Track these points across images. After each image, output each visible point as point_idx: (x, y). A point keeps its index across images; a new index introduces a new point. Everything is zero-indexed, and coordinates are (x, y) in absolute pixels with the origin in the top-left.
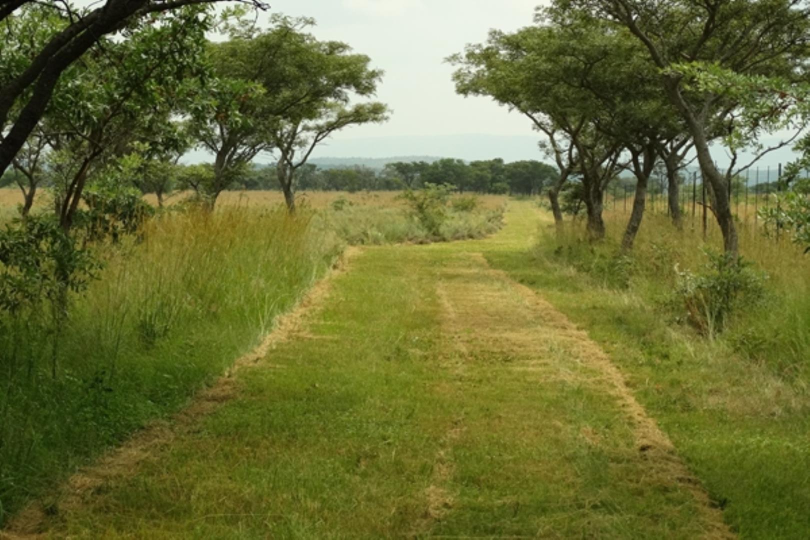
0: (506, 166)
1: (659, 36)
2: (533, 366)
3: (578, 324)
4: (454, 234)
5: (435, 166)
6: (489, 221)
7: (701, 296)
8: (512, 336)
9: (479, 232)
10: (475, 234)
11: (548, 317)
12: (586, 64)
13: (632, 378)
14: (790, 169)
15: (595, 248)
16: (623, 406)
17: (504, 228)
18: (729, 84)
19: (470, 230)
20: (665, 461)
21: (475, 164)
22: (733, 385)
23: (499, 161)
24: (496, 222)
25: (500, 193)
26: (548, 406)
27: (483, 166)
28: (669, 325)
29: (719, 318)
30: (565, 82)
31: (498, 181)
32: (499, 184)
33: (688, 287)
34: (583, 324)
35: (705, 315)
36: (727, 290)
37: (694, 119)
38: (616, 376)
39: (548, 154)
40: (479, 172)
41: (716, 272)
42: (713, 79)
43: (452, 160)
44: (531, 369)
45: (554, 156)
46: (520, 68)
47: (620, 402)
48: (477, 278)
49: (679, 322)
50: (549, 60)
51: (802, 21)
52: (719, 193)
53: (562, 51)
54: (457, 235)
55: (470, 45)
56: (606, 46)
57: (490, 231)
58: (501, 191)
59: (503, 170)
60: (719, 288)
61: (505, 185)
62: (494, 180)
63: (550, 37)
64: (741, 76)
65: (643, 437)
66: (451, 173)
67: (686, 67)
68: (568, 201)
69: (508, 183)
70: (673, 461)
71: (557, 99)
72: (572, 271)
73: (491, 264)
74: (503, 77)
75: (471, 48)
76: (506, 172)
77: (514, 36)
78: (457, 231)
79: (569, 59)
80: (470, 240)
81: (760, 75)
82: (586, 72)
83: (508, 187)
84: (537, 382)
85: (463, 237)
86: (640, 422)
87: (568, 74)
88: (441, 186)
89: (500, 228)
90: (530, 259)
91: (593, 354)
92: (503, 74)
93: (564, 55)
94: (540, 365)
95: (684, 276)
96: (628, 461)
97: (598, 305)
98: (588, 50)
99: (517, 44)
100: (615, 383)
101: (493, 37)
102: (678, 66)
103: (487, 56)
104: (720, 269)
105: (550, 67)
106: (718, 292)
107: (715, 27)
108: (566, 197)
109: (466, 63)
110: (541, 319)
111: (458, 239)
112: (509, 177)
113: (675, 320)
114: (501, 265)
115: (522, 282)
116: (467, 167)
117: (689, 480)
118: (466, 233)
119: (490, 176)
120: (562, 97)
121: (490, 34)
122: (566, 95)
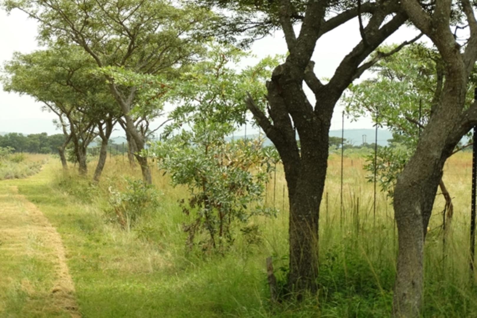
0: (49, 137)
1: (103, 53)
2: (13, 247)
3: (53, 224)
4: (6, 175)
5: (6, 137)
6: (31, 168)
7: (124, 206)
8: (10, 231)
9: (22, 175)
10: (19, 175)
11: (37, 220)
12: (69, 72)
13: (70, 252)
14: (167, 129)
15: (79, 181)
16: (57, 268)
17: (40, 172)
18: (131, 79)
19: (17, 173)
20: (64, 298)
21: (30, 136)
22: (131, 256)
23: (45, 134)
24: (35, 169)
25: (46, 153)
26: (10, 269)
27: (35, 137)
28: (106, 223)
29: (133, 218)
30: (57, 82)
31: (45, 146)
32: (45, 148)
33: (117, 201)
34: (56, 224)
35: (126, 217)
36: (139, 202)
37: (124, 103)
38: (60, 251)
39: (58, 127)
40: (32, 141)
41: (132, 191)
42: (122, 76)
43: (16, 134)
44: (10, 249)
45: (62, 128)
46: (30, 74)
47: (56, 266)
48: (7, 200)
49: (112, 222)
50: (47, 69)
51: (186, 45)
52: (139, 146)
53: (55, 64)
54: (8, 176)
55: (6, 61)
56: (80, 61)
57: (30, 174)
58: (47, 152)
59: (47, 140)
60: (134, 200)
61: (49, 148)
62: (41, 146)
63: (47, 55)
64: (138, 74)
65: (59, 285)
66: (15, 141)
67: (105, 69)
68: (71, 155)
69: (51, 148)
70: (69, 298)
71: (53, 92)
72: (66, 195)
73: (20, 191)
74: (21, 80)
75: (6, 63)
76: (49, 141)
77: (28, 55)
78: (8, 174)
79: (60, 68)
80: (16, 179)
81: (149, 74)
82: (69, 76)
83: (51, 149)
84: (10, 256)
85: (12, 178)
86: (61, 277)
87: (58, 77)
88: (5, 149)
89: (37, 173)
90: (44, 189)
91: (53, 240)
92: (21, 77)
93: (56, 66)
94: (17, 247)
95: (114, 194)
96: (41, 298)
97: (71, 213)
98: (69, 63)
99: (30, 59)
100: (59, 256)
101: (16, 56)
102: (101, 69)
103: (15, 68)
104: (134, 189)
105: (48, 73)
106: (134, 203)
107: (134, 48)
108: (70, 152)
109: (4, 72)
110: (32, 221)
111: (8, 178)
112: (51, 144)
113: (109, 220)
114: (25, 193)
115: (33, 201)
116: (25, 138)
117: (73, 308)
118: (13, 175)
119: (39, 143)
120: (56, 91)
121: (14, 54)
122: (58, 90)
